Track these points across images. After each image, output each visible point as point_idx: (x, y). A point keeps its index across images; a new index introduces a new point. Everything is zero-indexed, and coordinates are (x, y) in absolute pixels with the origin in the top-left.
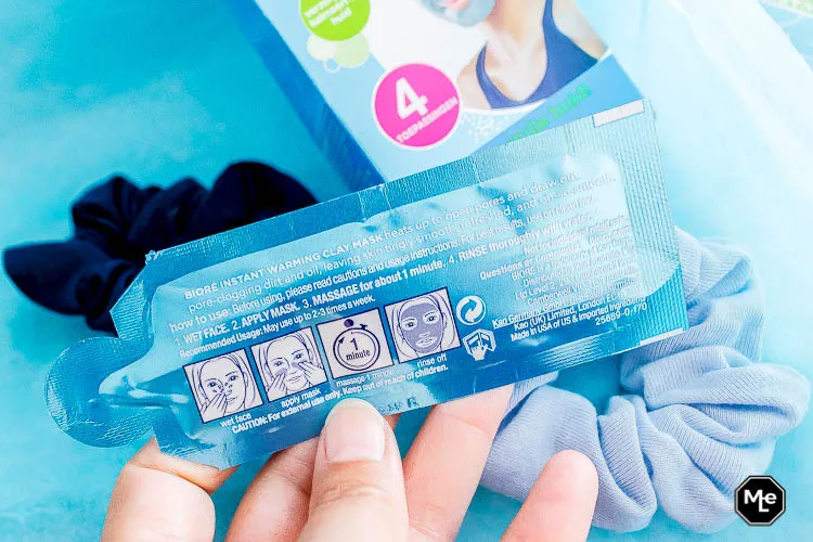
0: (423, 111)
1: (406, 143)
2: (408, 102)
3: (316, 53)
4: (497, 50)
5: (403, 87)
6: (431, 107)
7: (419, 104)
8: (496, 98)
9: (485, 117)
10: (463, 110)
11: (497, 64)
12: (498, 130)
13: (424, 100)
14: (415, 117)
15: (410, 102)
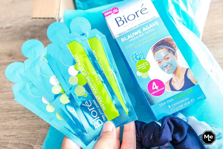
0: (157, 89)
1: (153, 95)
2: (154, 87)
3: (138, 74)
4: (174, 79)
5: (154, 83)
6: (159, 88)
7: (157, 87)
8: (173, 89)
9: (170, 92)
10: (165, 90)
11: (174, 82)
12: (172, 95)
13: (158, 87)
14: (155, 90)
15: (155, 86)
